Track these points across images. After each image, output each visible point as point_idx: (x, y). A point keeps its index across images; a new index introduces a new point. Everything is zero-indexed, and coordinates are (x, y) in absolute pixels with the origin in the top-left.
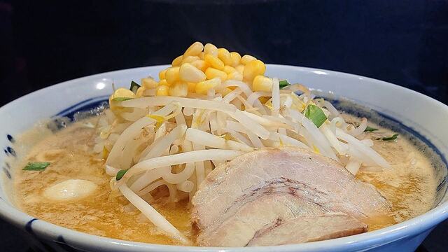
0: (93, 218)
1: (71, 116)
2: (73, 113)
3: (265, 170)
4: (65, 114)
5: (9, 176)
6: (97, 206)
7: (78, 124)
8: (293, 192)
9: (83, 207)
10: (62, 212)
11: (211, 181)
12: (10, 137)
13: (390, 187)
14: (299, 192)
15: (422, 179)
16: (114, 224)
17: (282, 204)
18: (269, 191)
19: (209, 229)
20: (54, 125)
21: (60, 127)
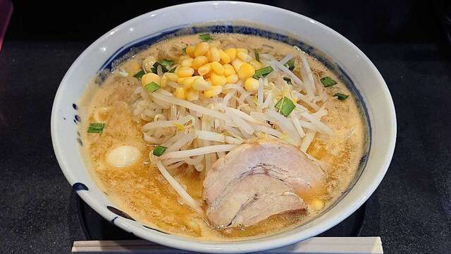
0: (142, 187)
1: (109, 67)
2: (111, 64)
3: (249, 160)
4: (105, 66)
5: (81, 143)
6: (143, 175)
7: (115, 72)
8: (266, 173)
9: (135, 175)
10: (122, 180)
11: (215, 169)
12: (74, 106)
13: (331, 155)
14: (270, 172)
15: (354, 147)
16: (155, 193)
17: (259, 183)
18: (251, 174)
19: (214, 204)
20: (100, 79)
21: (103, 79)
